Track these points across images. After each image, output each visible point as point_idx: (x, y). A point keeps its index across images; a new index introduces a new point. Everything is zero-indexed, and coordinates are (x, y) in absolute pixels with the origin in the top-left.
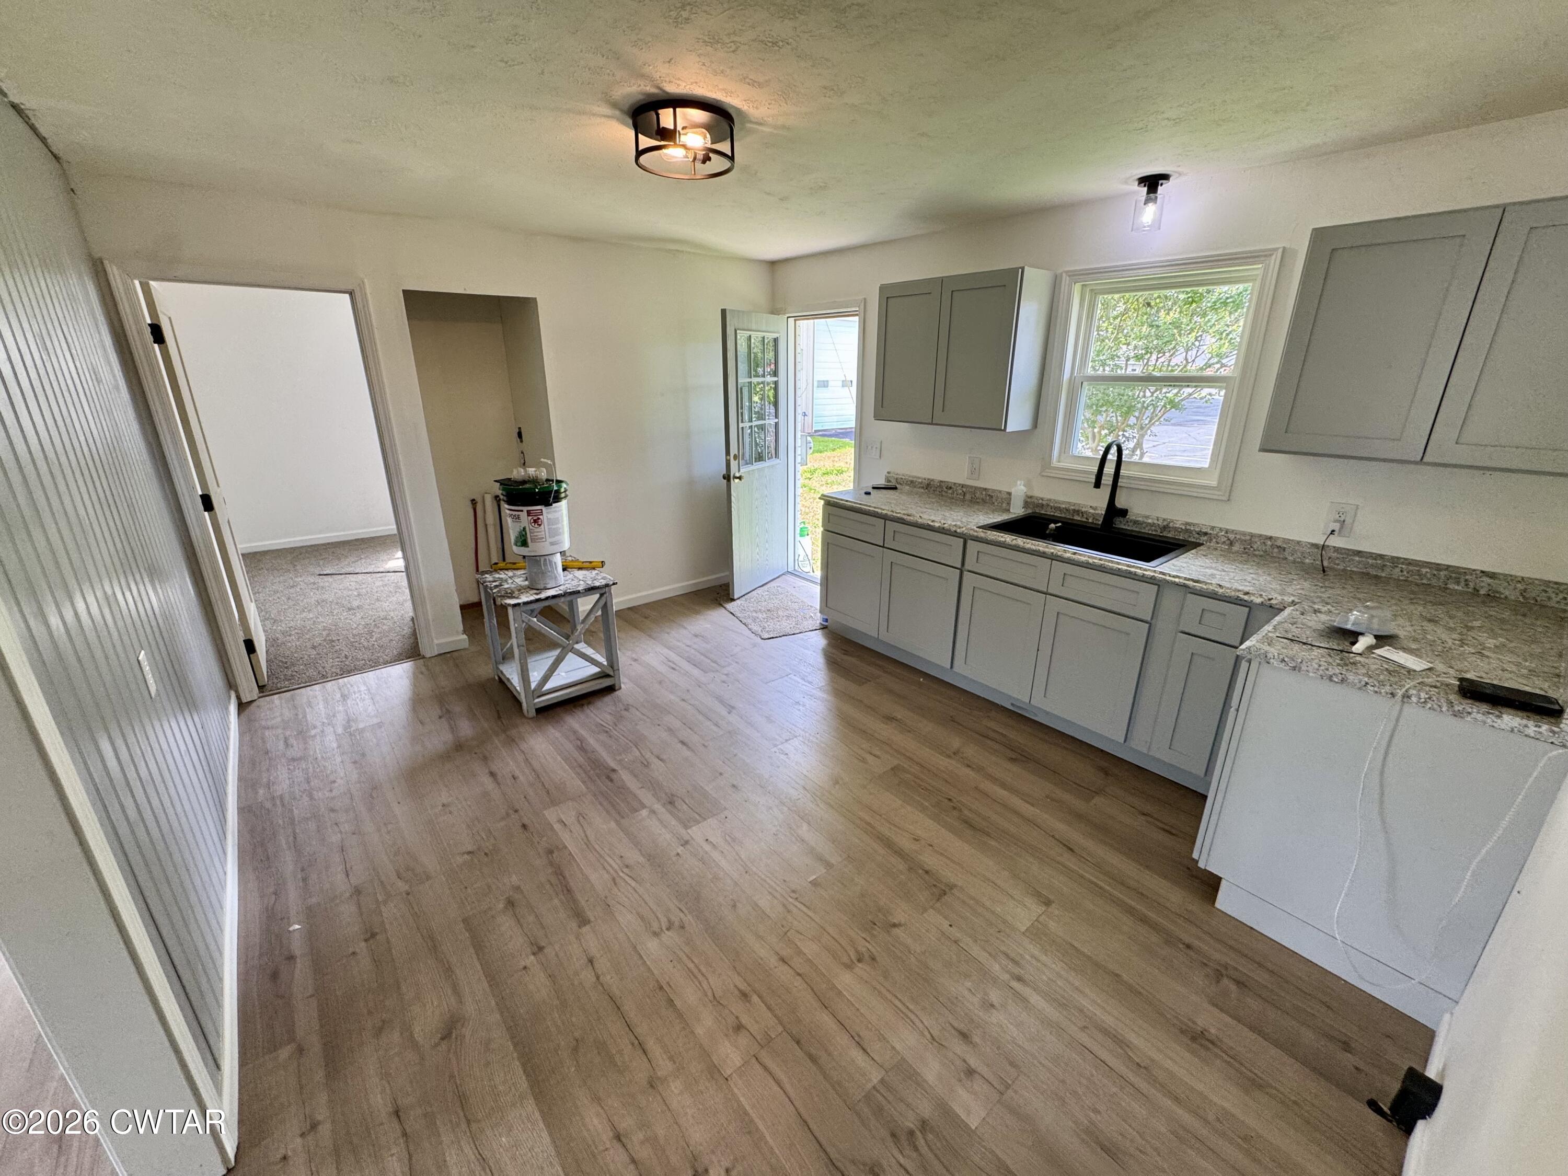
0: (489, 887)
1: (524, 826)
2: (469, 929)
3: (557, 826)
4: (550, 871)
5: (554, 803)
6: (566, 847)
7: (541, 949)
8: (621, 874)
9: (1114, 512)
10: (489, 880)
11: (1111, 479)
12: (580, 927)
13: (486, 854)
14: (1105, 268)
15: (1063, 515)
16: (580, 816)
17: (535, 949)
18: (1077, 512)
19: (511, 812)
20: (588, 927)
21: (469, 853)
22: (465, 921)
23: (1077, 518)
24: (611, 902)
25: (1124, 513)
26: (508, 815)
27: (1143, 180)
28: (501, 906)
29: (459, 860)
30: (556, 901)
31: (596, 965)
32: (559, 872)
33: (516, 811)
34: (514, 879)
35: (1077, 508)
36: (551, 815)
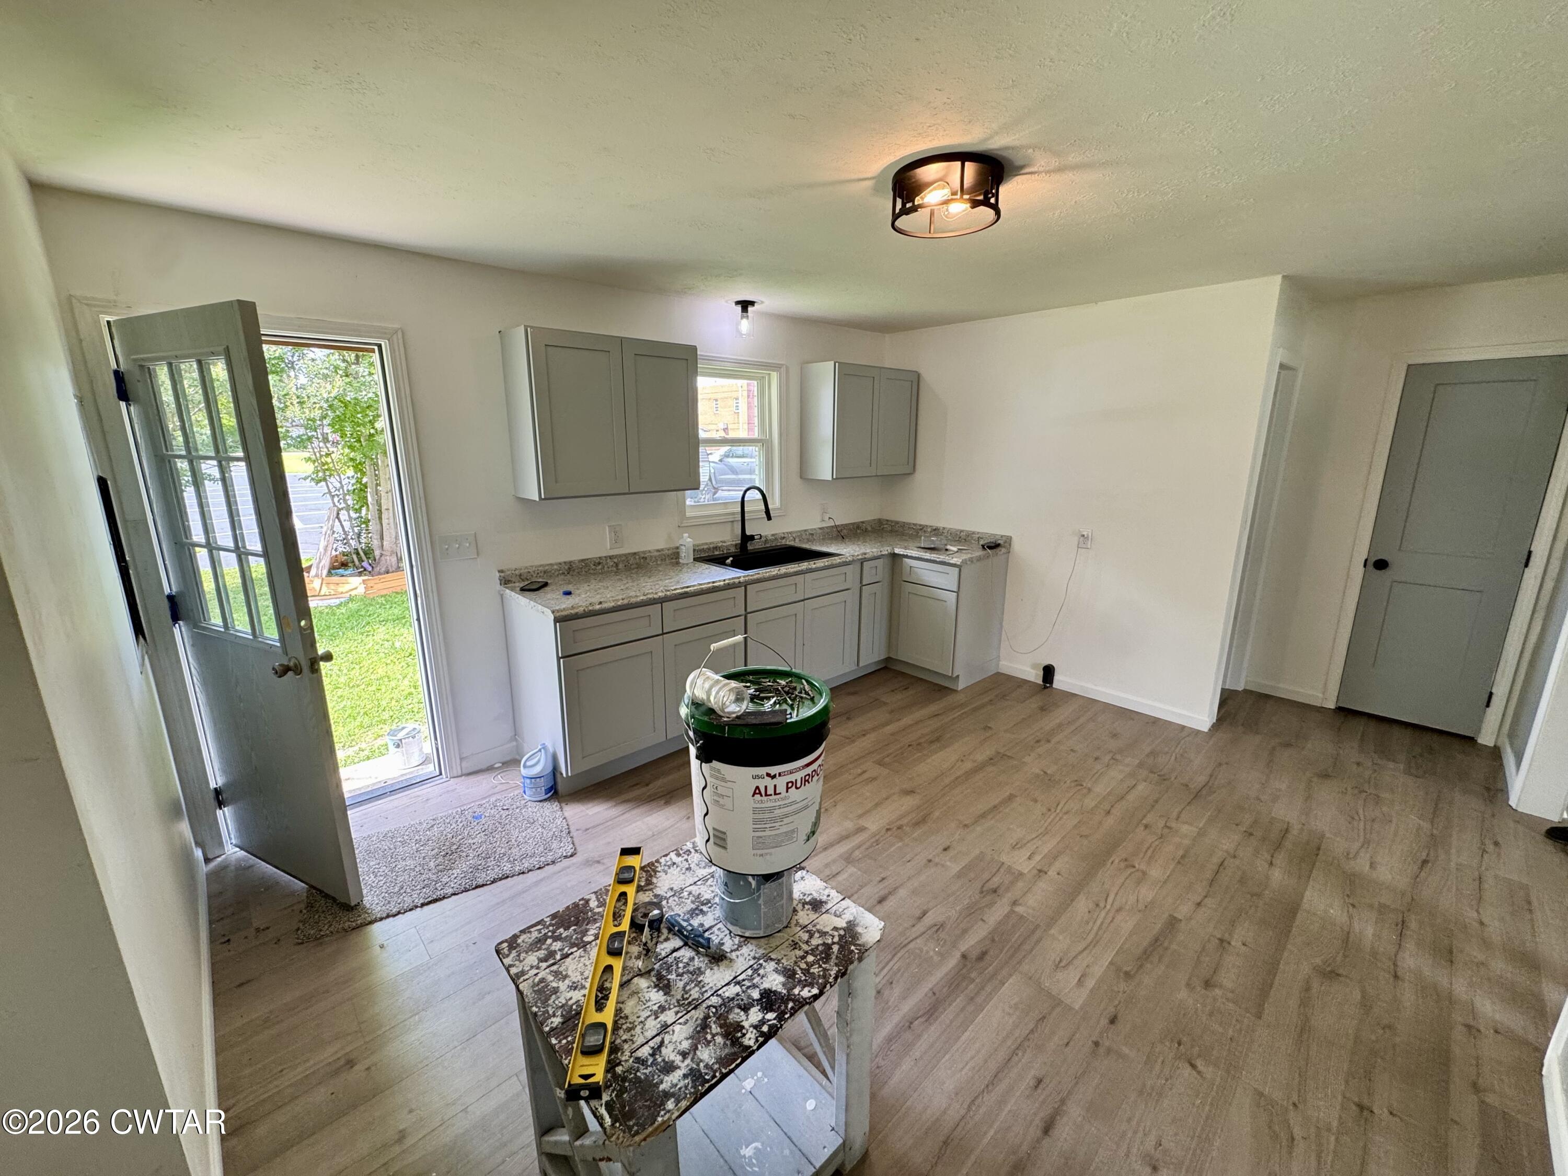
0: (1211, 1014)
1: (1113, 1021)
2: (1261, 1006)
3: (1090, 983)
4: (1149, 966)
5: (1057, 1002)
6: (1111, 963)
7: (1221, 940)
8: (1108, 907)
9: (746, 538)
10: (1204, 1019)
11: (740, 516)
12: (1181, 920)
13: (1179, 1044)
14: (713, 357)
15: (707, 555)
16: (1058, 966)
17: (1225, 944)
18: (716, 548)
19: (1101, 1050)
20: (1175, 915)
21: (1193, 1066)
22: (1259, 1016)
23: (717, 553)
24: (1141, 906)
25: (752, 538)
26: (1109, 1051)
27: (738, 303)
28: (1218, 991)
29: (1208, 1071)
30: (1174, 946)
31: (1199, 901)
32: (1146, 956)
33: (1096, 1044)
34: (1183, 994)
35: (715, 545)
36: (1077, 999)
